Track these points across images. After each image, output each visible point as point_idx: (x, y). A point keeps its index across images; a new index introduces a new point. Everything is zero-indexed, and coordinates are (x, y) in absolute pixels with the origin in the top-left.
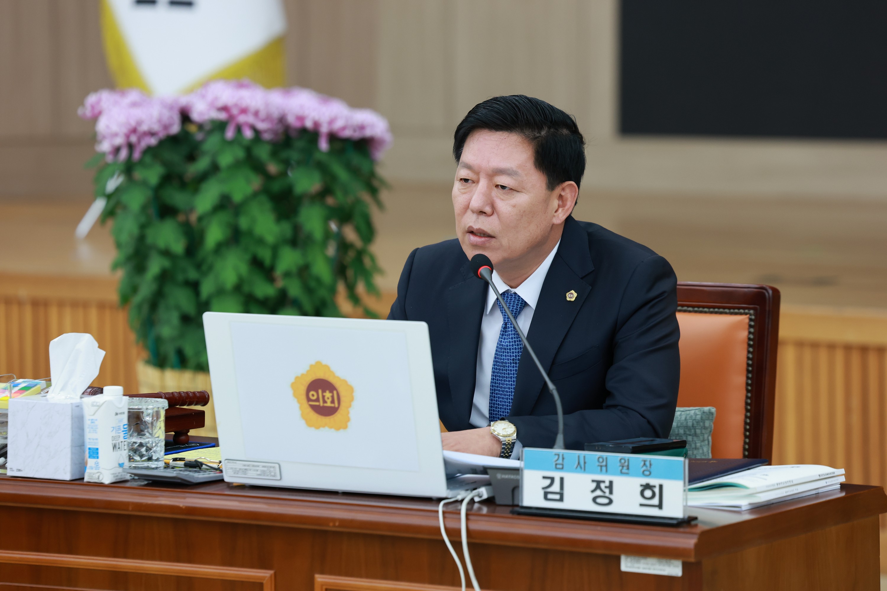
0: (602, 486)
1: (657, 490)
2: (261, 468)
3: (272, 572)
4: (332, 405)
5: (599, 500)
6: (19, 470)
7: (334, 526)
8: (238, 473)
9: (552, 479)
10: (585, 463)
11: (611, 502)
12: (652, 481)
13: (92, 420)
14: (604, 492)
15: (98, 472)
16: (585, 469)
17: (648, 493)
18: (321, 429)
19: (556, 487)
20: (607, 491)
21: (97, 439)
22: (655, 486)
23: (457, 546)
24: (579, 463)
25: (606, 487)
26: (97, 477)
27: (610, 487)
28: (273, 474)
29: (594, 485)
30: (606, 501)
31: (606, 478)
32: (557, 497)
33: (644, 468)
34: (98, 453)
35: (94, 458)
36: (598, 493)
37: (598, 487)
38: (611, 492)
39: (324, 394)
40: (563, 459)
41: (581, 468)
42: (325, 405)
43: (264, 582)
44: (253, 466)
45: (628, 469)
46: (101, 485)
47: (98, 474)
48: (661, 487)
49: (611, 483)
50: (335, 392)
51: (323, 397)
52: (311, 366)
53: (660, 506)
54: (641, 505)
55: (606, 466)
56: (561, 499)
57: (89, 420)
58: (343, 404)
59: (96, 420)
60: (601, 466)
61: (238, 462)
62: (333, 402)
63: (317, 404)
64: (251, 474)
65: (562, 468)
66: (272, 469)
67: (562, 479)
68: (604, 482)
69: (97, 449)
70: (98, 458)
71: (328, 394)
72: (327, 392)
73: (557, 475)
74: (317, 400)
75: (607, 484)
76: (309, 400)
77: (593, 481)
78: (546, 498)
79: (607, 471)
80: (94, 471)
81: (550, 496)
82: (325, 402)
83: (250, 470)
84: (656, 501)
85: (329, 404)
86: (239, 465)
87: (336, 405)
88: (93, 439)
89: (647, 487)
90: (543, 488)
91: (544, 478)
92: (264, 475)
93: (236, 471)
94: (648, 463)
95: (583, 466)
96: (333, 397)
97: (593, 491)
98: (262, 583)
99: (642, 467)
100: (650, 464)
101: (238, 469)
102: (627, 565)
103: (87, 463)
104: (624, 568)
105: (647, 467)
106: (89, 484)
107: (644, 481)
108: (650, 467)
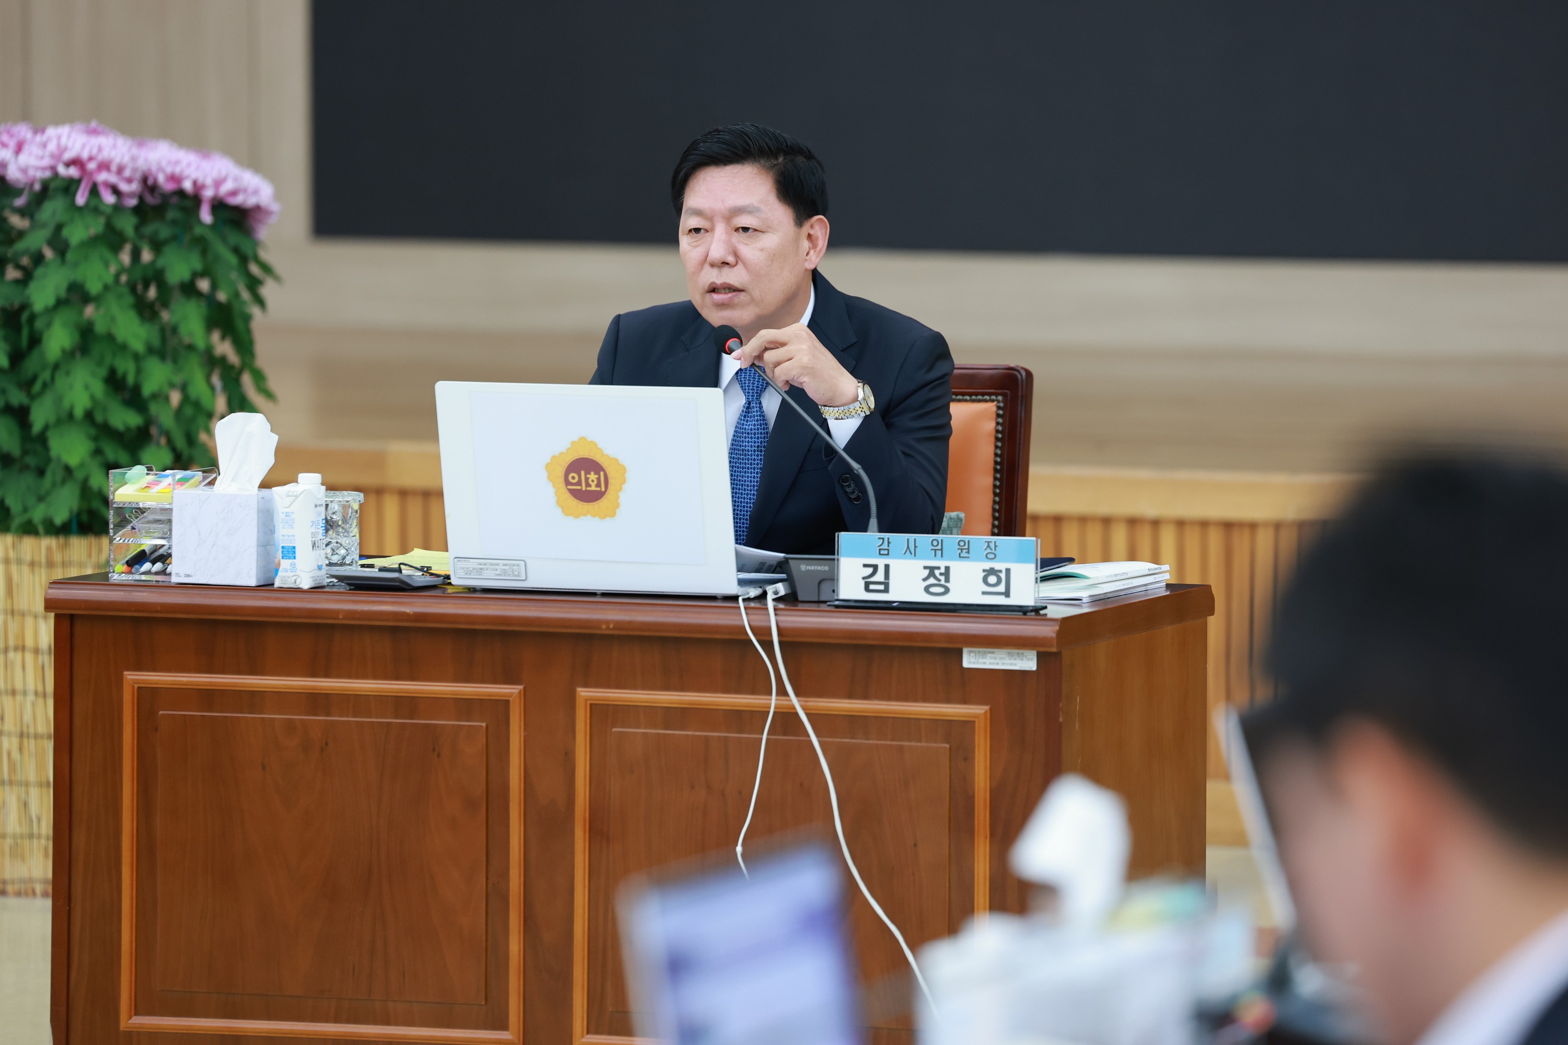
0: (937, 572)
1: (1003, 575)
2: (501, 567)
3: (520, 687)
4: (598, 489)
5: (933, 590)
6: (188, 576)
7: (608, 628)
8: (470, 574)
9: (875, 567)
10: (915, 547)
11: (947, 591)
12: (998, 565)
13: (286, 513)
14: (939, 580)
15: (295, 576)
16: (915, 555)
17: (992, 579)
18: (582, 517)
19: (879, 577)
20: (942, 578)
21: (292, 536)
22: (1001, 571)
24: (908, 547)
25: (941, 574)
26: (293, 581)
27: (947, 573)
28: (517, 573)
29: (927, 572)
30: (941, 590)
31: (942, 564)
32: (882, 587)
33: (988, 551)
34: (294, 553)
35: (289, 558)
36: (932, 581)
37: (931, 574)
38: (947, 580)
39: (588, 476)
40: (889, 543)
41: (911, 554)
42: (589, 489)
43: (511, 699)
44: (491, 564)
45: (968, 552)
46: (298, 591)
48: (1008, 571)
49: (948, 569)
50: (602, 473)
51: (587, 479)
52: (573, 443)
53: (1007, 594)
54: (984, 593)
55: (942, 550)
56: (886, 590)
57: (281, 513)
58: (611, 487)
59: (293, 513)
60: (935, 550)
61: (472, 560)
62: (598, 485)
63: (578, 488)
64: (488, 574)
65: (888, 554)
66: (515, 568)
67: (887, 567)
68: (939, 568)
69: (293, 548)
70: (294, 558)
71: (593, 476)
72: (592, 473)
73: (881, 562)
74: (579, 483)
75: (943, 570)
76: (567, 483)
77: (925, 568)
78: (867, 589)
79: (942, 556)
80: (289, 574)
81: (872, 587)
82: (588, 485)
83: (489, 569)
84: (1001, 588)
85: (593, 488)
86: (472, 564)
87: (603, 490)
88: (289, 536)
89: (991, 572)
90: (864, 578)
91: (865, 566)
92: (503, 575)
93: (468, 572)
94: (992, 545)
95: (913, 552)
96: (599, 479)
97: (924, 580)
98: (508, 701)
99: (985, 549)
100: (996, 546)
101: (471, 569)
102: (971, 660)
103: (279, 564)
104: (966, 663)
105: (992, 550)
106: (281, 590)
107: (988, 565)
108: (995, 550)
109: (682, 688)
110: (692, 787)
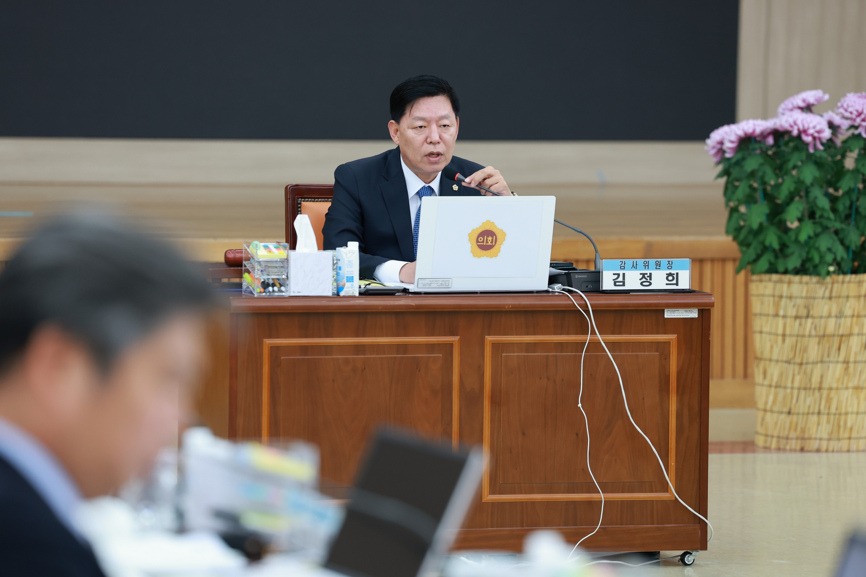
0: (646, 276)
1: (675, 276)
2: (441, 282)
3: (459, 337)
4: (492, 244)
5: (644, 284)
6: (299, 292)
7: (509, 308)
8: (425, 286)
9: (619, 275)
10: (636, 265)
11: (651, 284)
12: (673, 272)
13: (349, 261)
14: (647, 279)
15: (352, 290)
16: (636, 269)
17: (670, 278)
19: (621, 279)
20: (648, 278)
21: (353, 271)
22: (674, 274)
23: (587, 312)
24: (633, 265)
25: (648, 277)
26: (352, 293)
27: (650, 276)
28: (447, 285)
29: (642, 275)
30: (648, 284)
31: (648, 272)
32: (621, 284)
33: (669, 265)
34: (353, 279)
35: (350, 282)
36: (644, 280)
37: (644, 277)
38: (651, 279)
39: (488, 238)
40: (625, 263)
41: (635, 268)
42: (487, 244)
43: (454, 343)
44: (436, 281)
45: (660, 266)
46: (354, 297)
47: (353, 291)
48: (677, 274)
49: (651, 274)
50: (494, 237)
51: (487, 240)
52: (483, 223)
53: (677, 284)
54: (667, 284)
55: (648, 266)
56: (624, 285)
57: (347, 261)
58: (497, 243)
59: (352, 260)
60: (645, 266)
61: (426, 279)
62: (492, 242)
63: (483, 244)
64: (433, 286)
65: (624, 269)
66: (447, 282)
67: (624, 274)
68: (647, 274)
69: (353, 277)
70: (353, 282)
71: (490, 238)
72: (490, 237)
73: (621, 272)
74: (483, 242)
75: (648, 275)
76: (477, 241)
77: (641, 274)
78: (615, 285)
79: (648, 269)
80: (350, 289)
81: (617, 284)
82: (487, 242)
83: (434, 283)
84: (674, 282)
85: (489, 244)
86: (427, 281)
87: (494, 244)
88: (350, 271)
89: (670, 274)
90: (613, 280)
91: (614, 274)
92: (442, 286)
93: (424, 285)
94: (670, 263)
96: (492, 240)
97: (640, 279)
98: (453, 344)
99: (667, 265)
100: (672, 263)
101: (426, 284)
102: (668, 314)
103: (344, 285)
104: (666, 316)
105: (670, 265)
106: (344, 297)
107: (668, 272)
108: (672, 265)
109: (535, 334)
110: (540, 379)
